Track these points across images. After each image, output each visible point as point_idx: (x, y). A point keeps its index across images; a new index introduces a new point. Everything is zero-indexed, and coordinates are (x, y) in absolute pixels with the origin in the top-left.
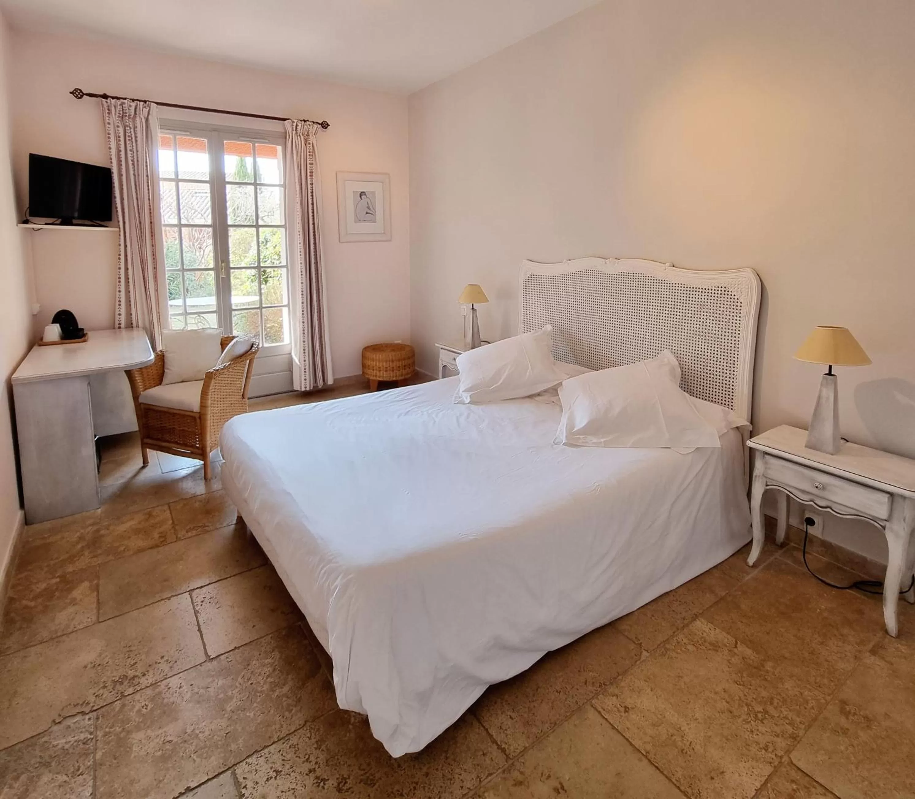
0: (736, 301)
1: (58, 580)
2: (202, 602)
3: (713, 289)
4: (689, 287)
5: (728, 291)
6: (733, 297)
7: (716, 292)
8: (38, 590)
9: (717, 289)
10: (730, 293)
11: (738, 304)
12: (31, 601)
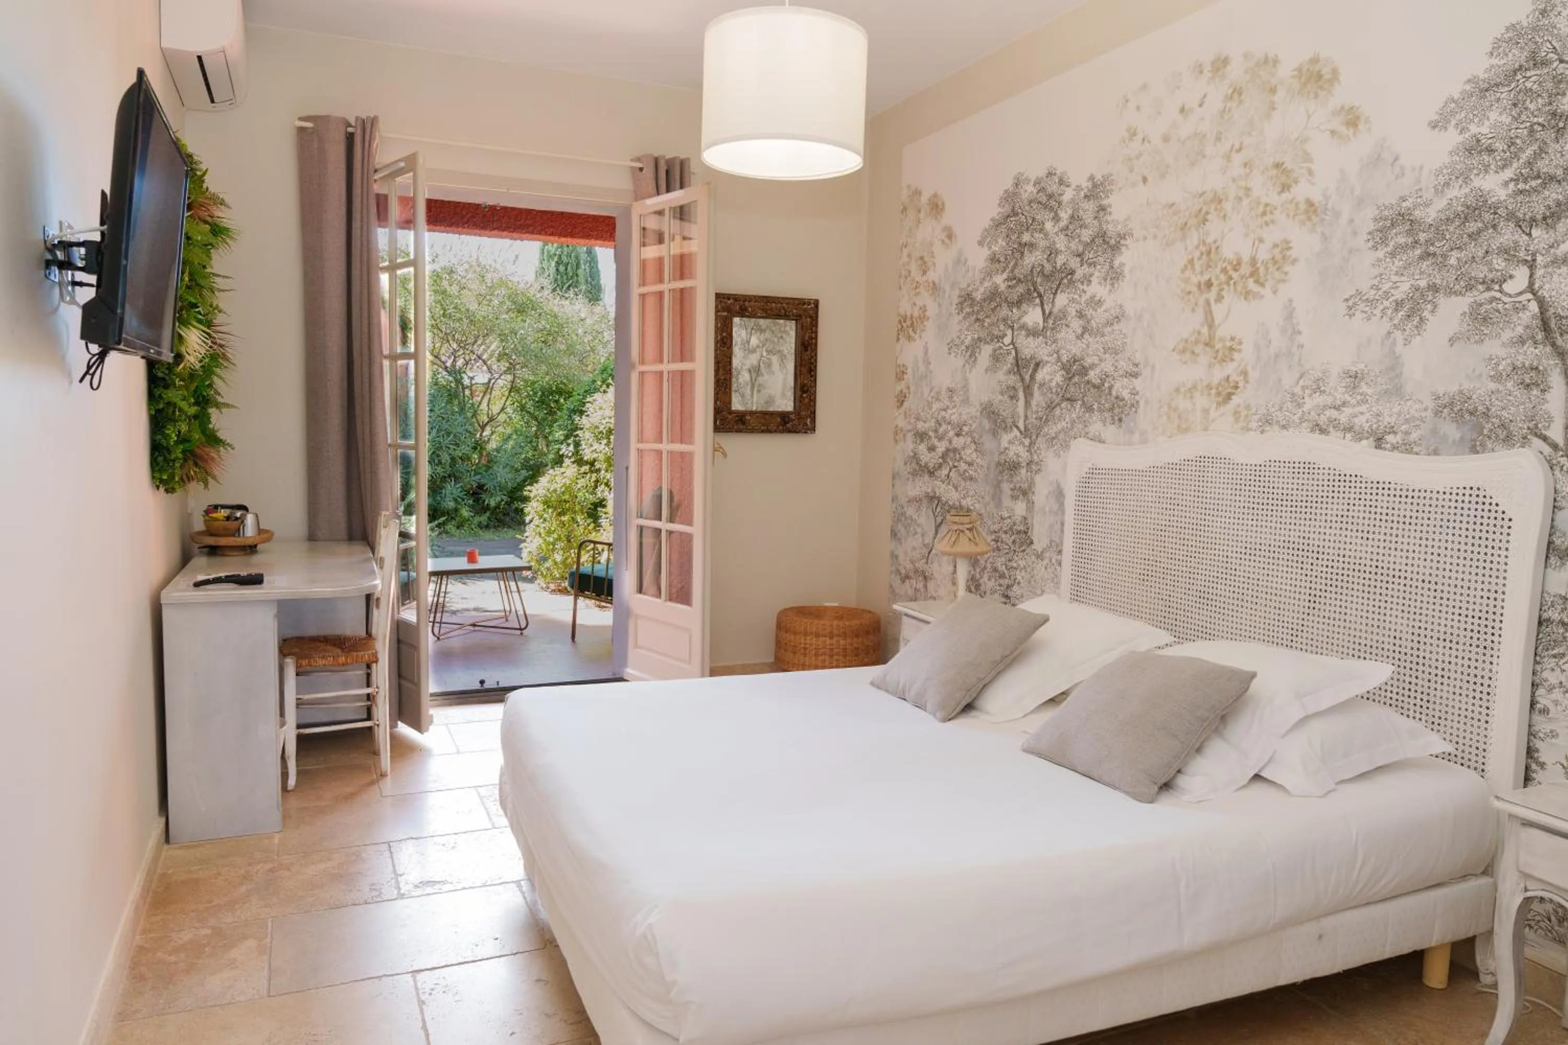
0: (1500, 516)
1: (209, 932)
2: (432, 989)
3: (1454, 492)
4: (1404, 488)
5: (1485, 497)
6: (1493, 508)
7: (1460, 498)
8: (181, 942)
9: (1461, 492)
10: (1487, 501)
11: (1504, 521)
12: (170, 955)
